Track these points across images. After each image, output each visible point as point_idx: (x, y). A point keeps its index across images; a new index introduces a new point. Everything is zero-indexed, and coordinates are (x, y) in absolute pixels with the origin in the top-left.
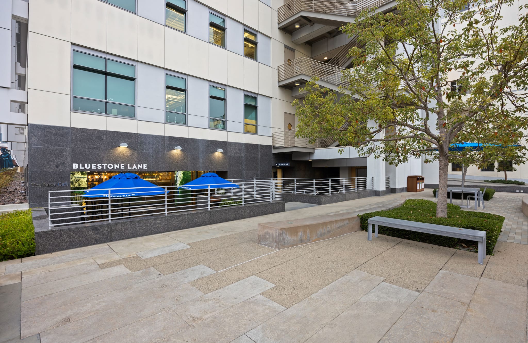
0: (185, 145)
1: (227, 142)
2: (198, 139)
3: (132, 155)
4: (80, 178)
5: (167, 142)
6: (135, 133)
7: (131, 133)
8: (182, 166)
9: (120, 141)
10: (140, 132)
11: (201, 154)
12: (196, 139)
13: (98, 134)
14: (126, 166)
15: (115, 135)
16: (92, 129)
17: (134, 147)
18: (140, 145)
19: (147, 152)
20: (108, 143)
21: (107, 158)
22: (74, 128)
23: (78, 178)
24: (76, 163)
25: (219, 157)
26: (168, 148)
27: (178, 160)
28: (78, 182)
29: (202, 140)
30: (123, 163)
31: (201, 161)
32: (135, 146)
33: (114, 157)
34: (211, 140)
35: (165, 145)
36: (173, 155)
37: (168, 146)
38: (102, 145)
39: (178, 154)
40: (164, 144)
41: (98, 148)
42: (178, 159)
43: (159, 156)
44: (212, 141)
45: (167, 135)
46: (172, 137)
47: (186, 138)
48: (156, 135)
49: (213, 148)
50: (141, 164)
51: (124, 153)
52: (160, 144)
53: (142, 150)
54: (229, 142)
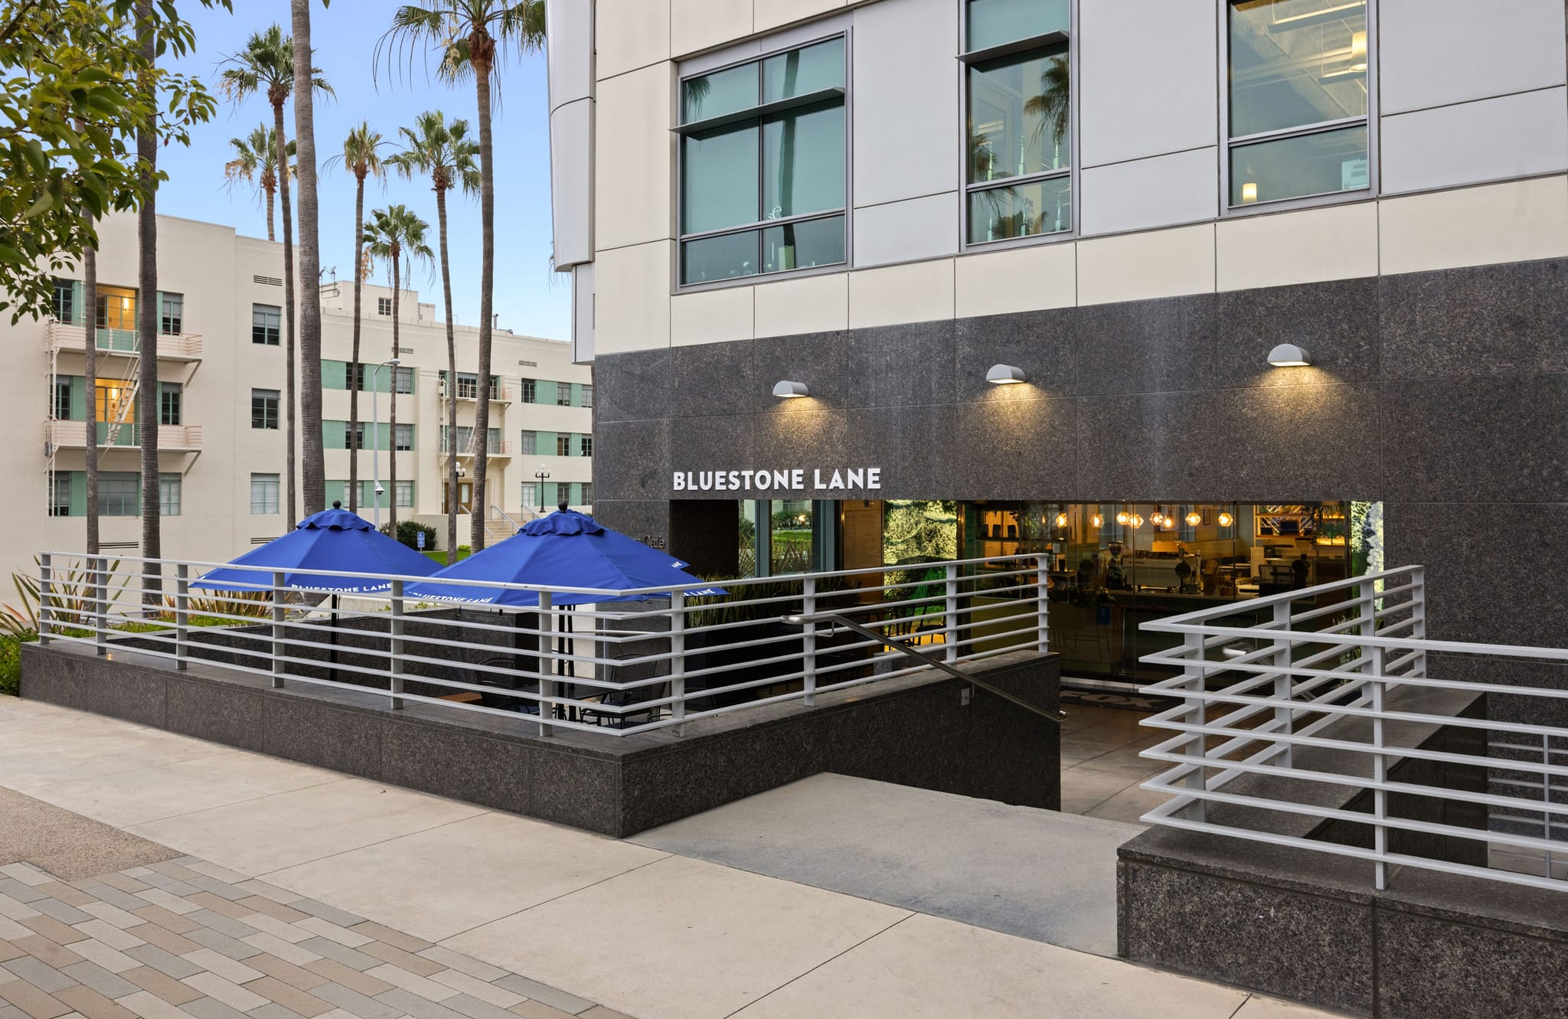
0: (1056, 349)
1: (1372, 281)
2: (1139, 305)
3: (828, 430)
4: (941, 522)
5: (964, 350)
6: (838, 333)
7: (825, 334)
8: (1043, 473)
9: (791, 373)
10: (860, 322)
11: (1157, 397)
12: (1122, 304)
13: (732, 358)
14: (808, 479)
15: (777, 353)
16: (717, 344)
17: (835, 395)
18: (857, 382)
19: (883, 409)
20: (757, 388)
21: (754, 447)
22: (677, 348)
23: (934, 521)
24: (681, 471)
25: (1298, 401)
26: (973, 382)
27: (1018, 438)
28: (933, 537)
29: (1163, 302)
30: (799, 466)
31: (1158, 435)
32: (839, 389)
33: (775, 442)
34: (1229, 294)
35: (959, 366)
36: (995, 413)
37: (968, 368)
38: (741, 396)
39: (1018, 405)
40: (954, 360)
41: (729, 413)
42: (1018, 433)
43: (931, 425)
44: (1238, 295)
45: (965, 312)
46: (989, 317)
47: (1063, 311)
48: (916, 325)
49: (1250, 340)
50: (860, 467)
51: (802, 421)
52: (935, 366)
53: (864, 402)
54: (1393, 279)
